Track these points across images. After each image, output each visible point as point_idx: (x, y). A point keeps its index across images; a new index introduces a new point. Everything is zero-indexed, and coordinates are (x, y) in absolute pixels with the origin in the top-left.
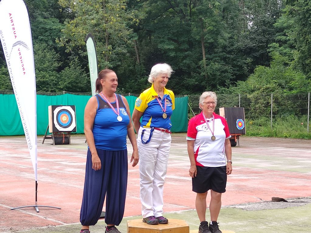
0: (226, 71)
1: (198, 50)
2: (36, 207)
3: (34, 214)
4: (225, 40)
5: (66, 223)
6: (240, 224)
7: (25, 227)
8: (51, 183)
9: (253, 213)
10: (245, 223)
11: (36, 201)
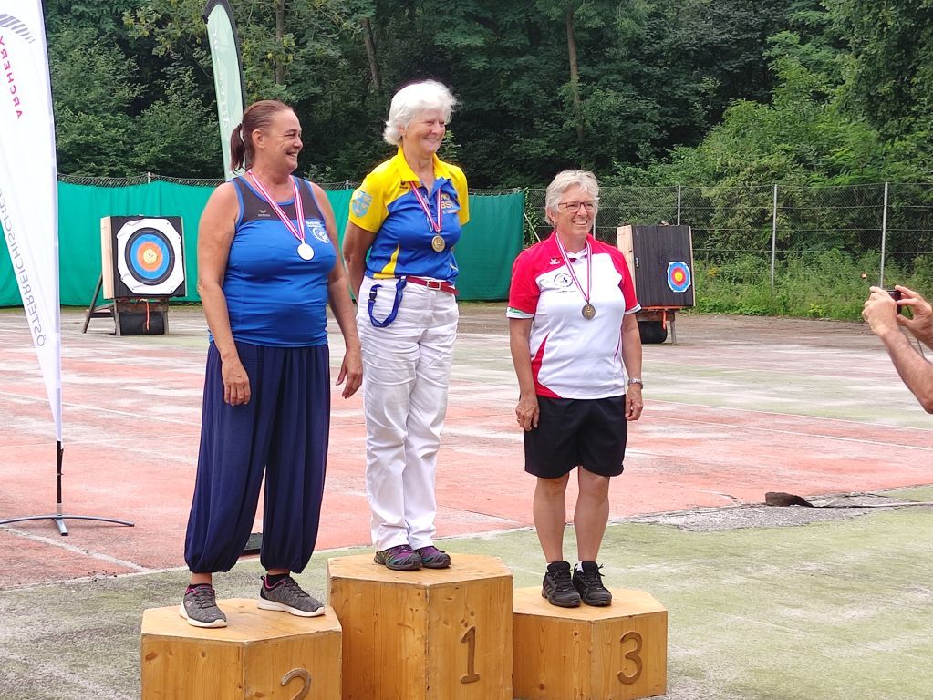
0: (639, 117)
1: (556, 50)
2: (57, 518)
3: (51, 542)
4: (638, 21)
5: (147, 567)
6: (668, 570)
7: (23, 580)
8: (105, 449)
9: (710, 538)
10: (684, 567)
11: (59, 501)
